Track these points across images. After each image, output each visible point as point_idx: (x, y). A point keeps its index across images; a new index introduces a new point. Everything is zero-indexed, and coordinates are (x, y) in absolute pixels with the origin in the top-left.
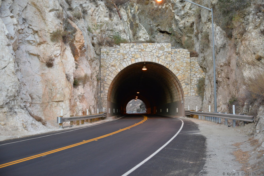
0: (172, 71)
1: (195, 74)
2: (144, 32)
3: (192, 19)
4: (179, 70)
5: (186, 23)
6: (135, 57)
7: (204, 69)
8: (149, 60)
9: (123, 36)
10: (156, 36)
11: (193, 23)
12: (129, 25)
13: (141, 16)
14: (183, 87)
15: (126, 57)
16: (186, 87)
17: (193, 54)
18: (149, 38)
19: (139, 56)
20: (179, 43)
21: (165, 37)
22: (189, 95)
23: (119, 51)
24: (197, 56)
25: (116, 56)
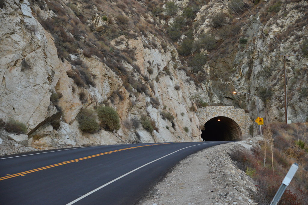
0: (235, 121)
1: (247, 123)
2: (216, 98)
3: (245, 91)
4: (239, 121)
5: (242, 93)
6: (215, 114)
7: (253, 120)
8: (223, 116)
9: (205, 101)
10: (224, 100)
11: (246, 94)
12: (207, 94)
13: (214, 88)
14: (242, 130)
15: (210, 114)
16: (243, 130)
17: (246, 112)
18: (219, 102)
19: (217, 113)
20: (237, 104)
21: (229, 101)
22: (245, 134)
23: (206, 111)
24: (249, 113)
25: (204, 113)
